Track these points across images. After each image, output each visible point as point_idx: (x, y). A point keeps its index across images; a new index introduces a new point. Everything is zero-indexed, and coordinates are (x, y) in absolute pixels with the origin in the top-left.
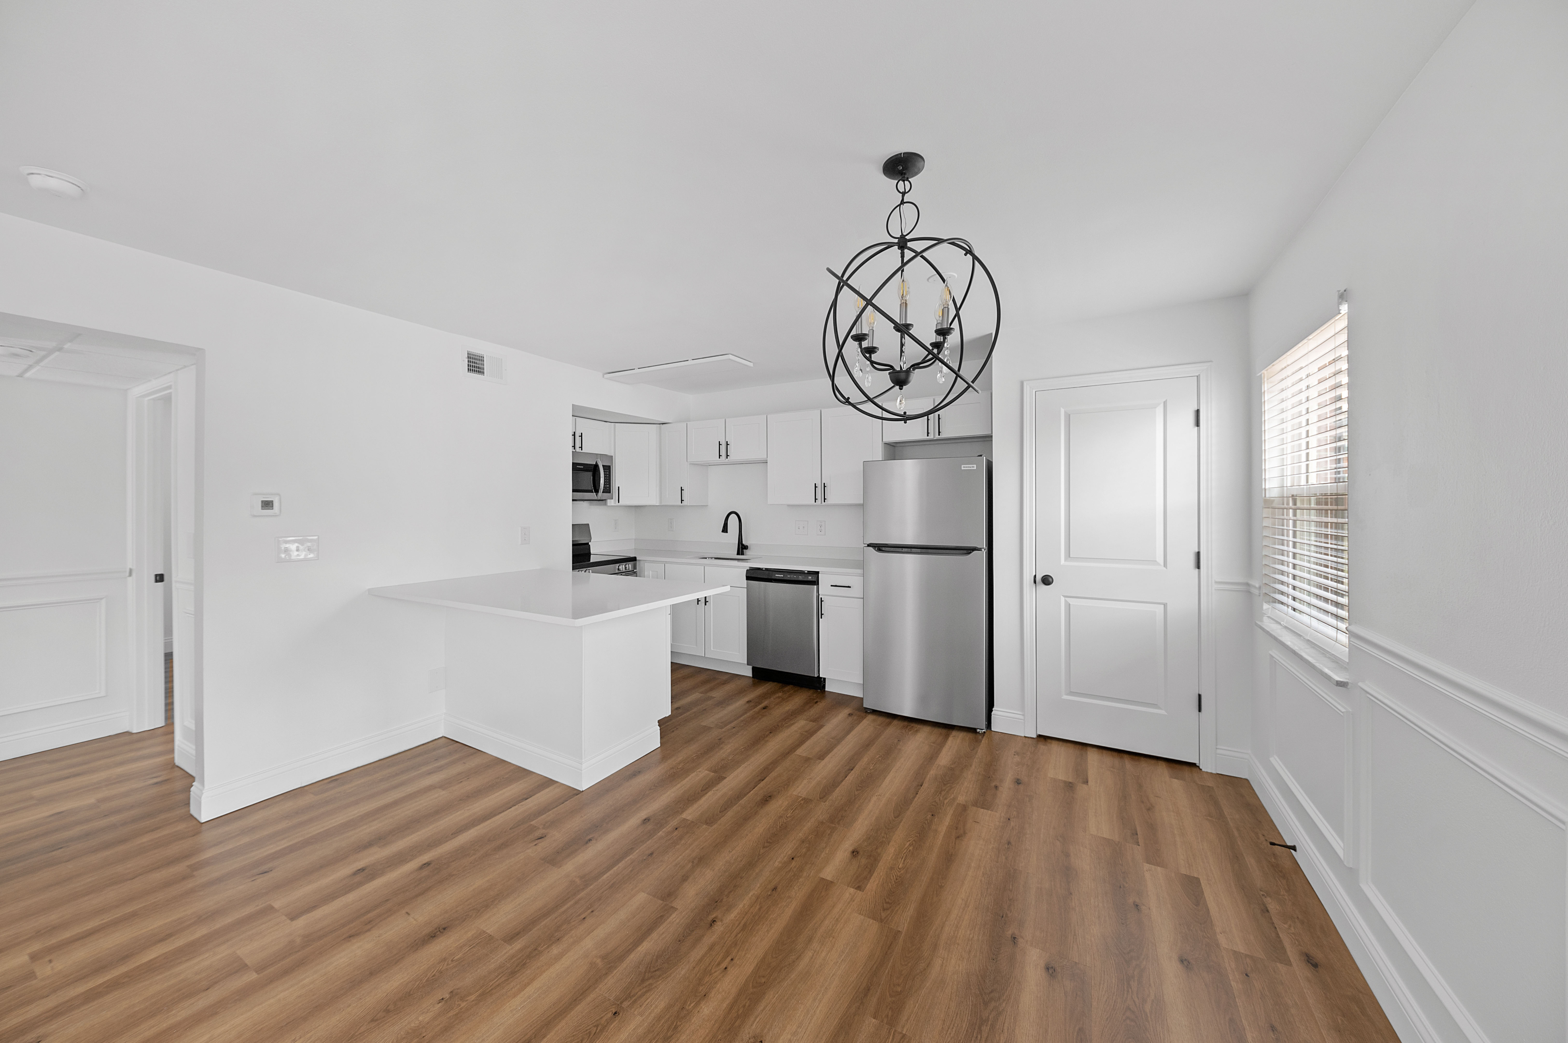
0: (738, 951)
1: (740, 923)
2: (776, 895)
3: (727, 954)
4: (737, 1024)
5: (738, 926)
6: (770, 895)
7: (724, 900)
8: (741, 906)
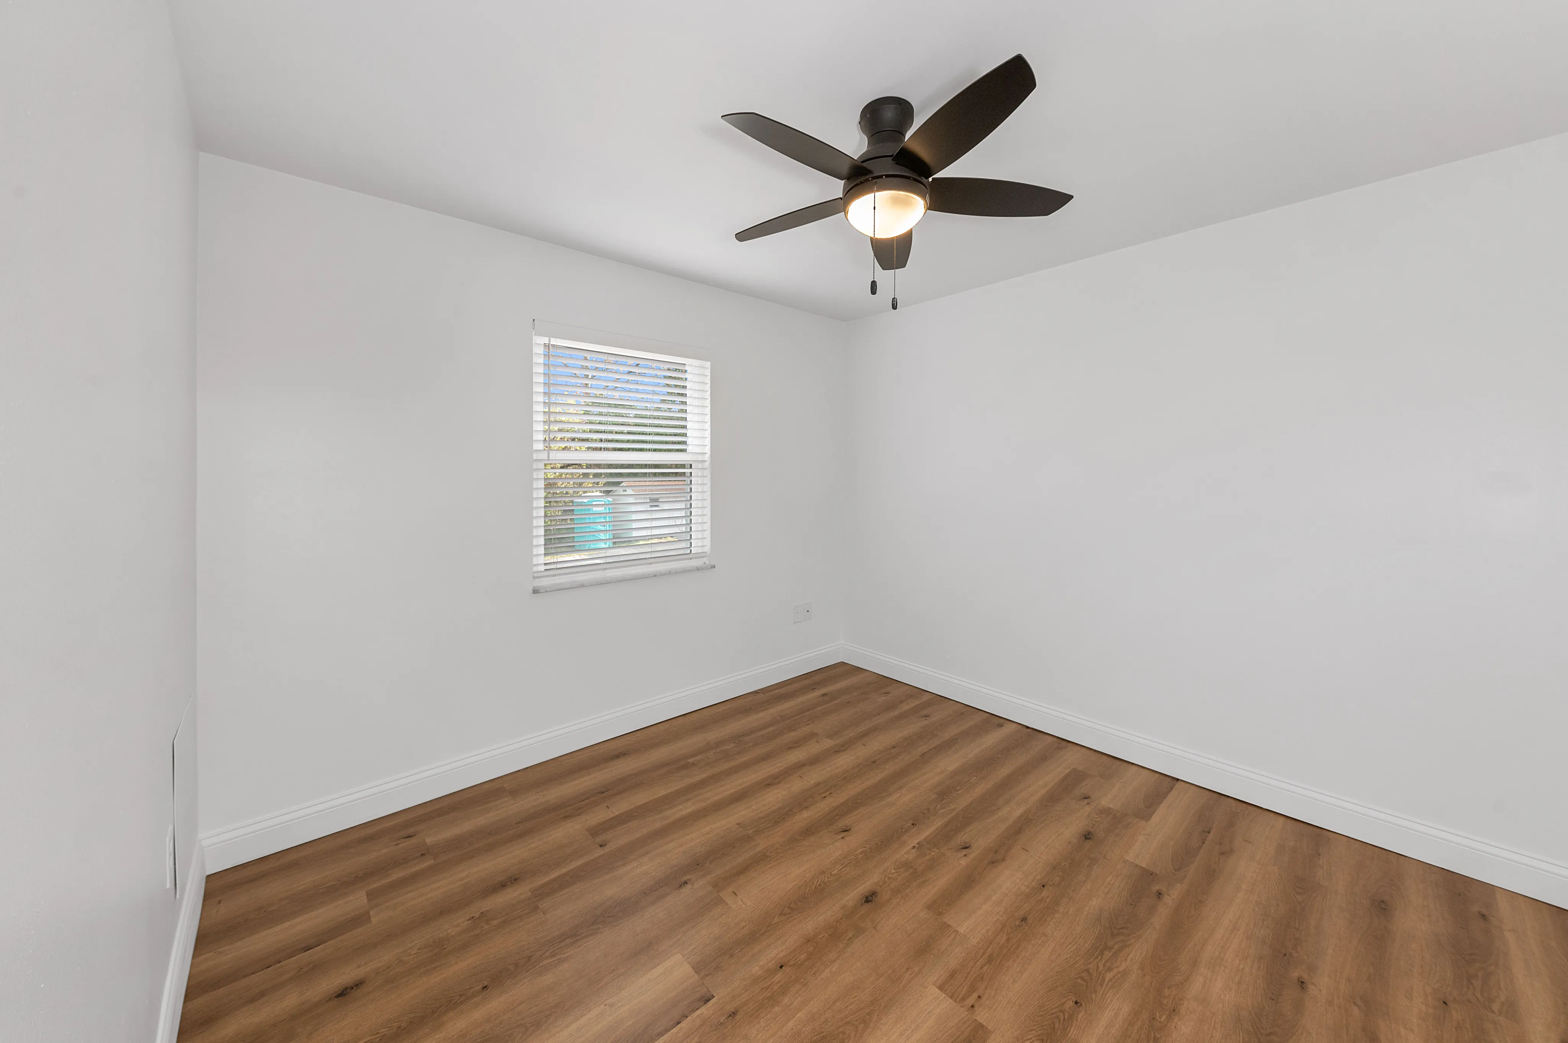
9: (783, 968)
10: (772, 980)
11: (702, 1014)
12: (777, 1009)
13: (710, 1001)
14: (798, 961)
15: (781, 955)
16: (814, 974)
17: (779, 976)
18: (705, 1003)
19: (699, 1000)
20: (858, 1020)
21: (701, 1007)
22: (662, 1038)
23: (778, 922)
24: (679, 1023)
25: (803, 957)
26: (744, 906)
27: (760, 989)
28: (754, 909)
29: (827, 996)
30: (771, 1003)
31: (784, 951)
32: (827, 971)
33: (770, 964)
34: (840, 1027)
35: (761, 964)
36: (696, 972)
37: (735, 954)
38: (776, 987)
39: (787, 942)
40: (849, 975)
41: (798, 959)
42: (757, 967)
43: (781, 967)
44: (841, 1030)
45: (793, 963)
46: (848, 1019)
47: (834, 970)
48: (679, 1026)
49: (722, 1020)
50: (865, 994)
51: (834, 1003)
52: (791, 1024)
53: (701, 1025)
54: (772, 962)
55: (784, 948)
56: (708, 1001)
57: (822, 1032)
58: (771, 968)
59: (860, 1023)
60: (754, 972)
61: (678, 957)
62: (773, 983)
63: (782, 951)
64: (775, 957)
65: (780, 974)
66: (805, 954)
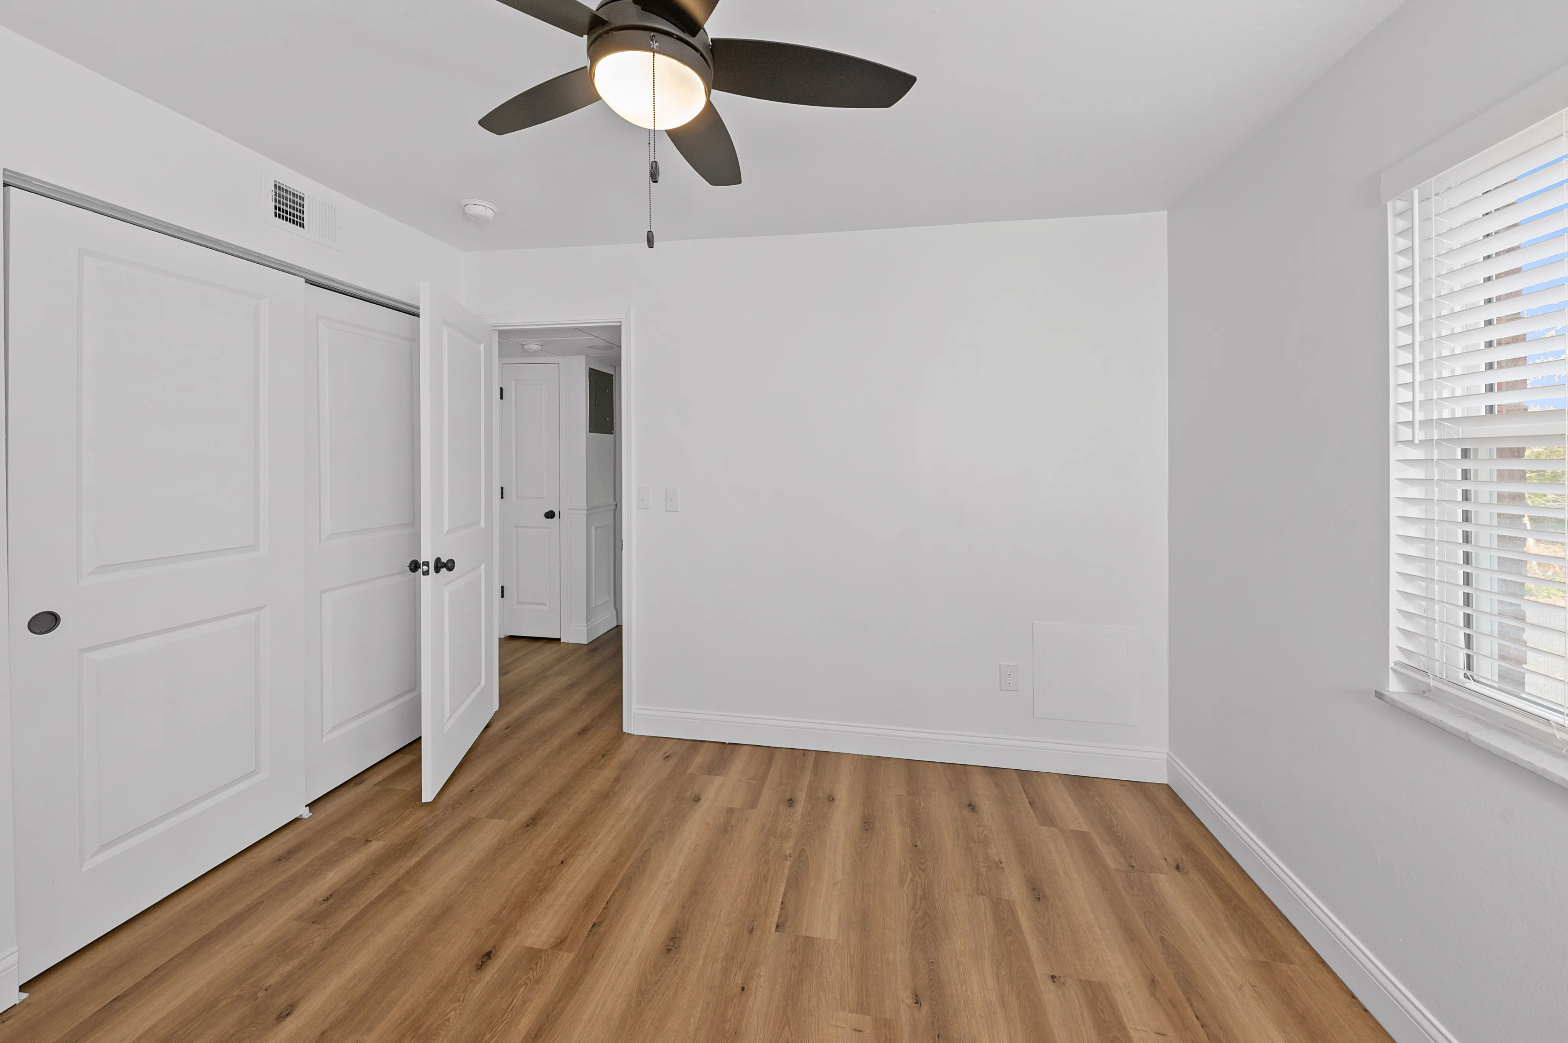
9: (740, 989)
10: (742, 972)
11: (773, 917)
12: (722, 955)
13: (775, 927)
14: (731, 1005)
15: (751, 1000)
16: (708, 1004)
17: (739, 980)
18: (777, 924)
19: (783, 923)
20: (648, 991)
21: (778, 920)
22: (783, 891)
23: (782, 1032)
24: (782, 903)
25: (730, 1013)
26: (834, 1023)
27: (746, 959)
28: (820, 1027)
29: (686, 992)
30: (729, 956)
31: (751, 1005)
32: (698, 1015)
33: (754, 984)
34: (662, 976)
35: (762, 979)
36: (807, 937)
37: (793, 970)
38: (734, 969)
39: (755, 1017)
40: (674, 1026)
41: (733, 1006)
42: (763, 974)
43: (743, 989)
44: (660, 974)
45: (735, 1000)
46: (658, 985)
47: (692, 1021)
48: (781, 902)
49: (756, 923)
50: (650, 1017)
51: (677, 990)
52: (703, 952)
53: (766, 911)
54: (754, 987)
55: (754, 1008)
56: (778, 926)
57: (675, 963)
58: (750, 982)
59: (645, 990)
60: (762, 968)
61: (833, 937)
62: (740, 971)
63: (754, 1004)
64: (755, 993)
65: (740, 982)
66: (729, 1017)
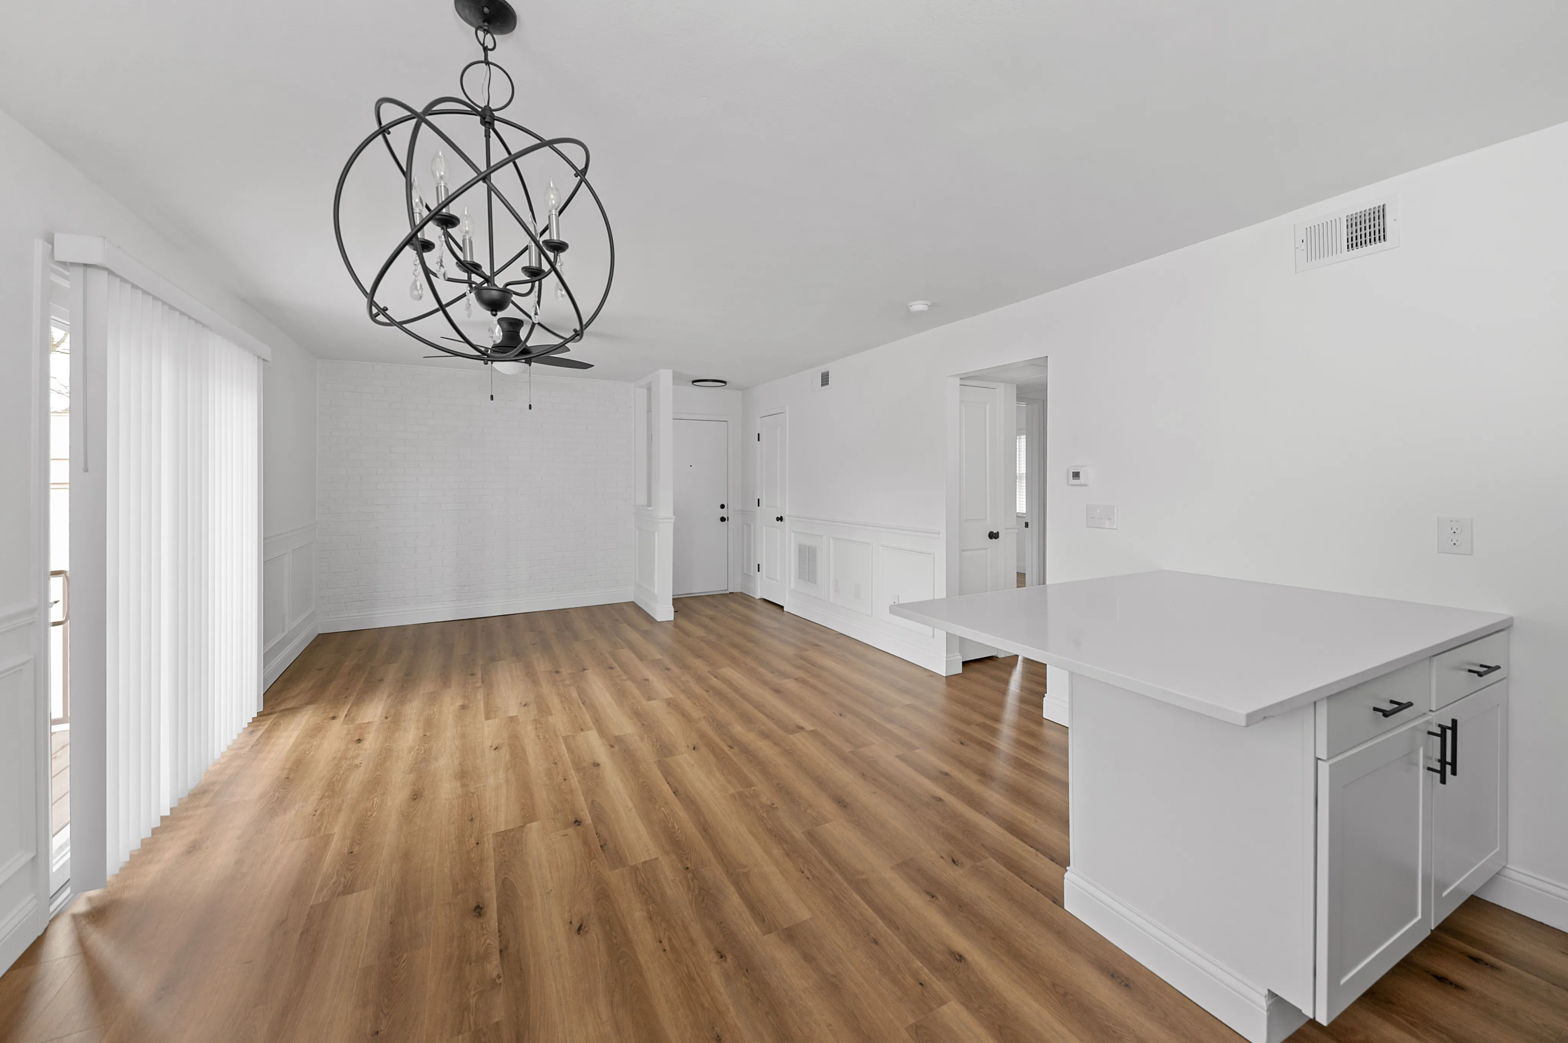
0: (669, 959)
1: (699, 976)
2: (707, 1034)
3: (673, 948)
4: (608, 927)
5: (697, 972)
6: (713, 1028)
7: (744, 979)
8: (722, 990)
